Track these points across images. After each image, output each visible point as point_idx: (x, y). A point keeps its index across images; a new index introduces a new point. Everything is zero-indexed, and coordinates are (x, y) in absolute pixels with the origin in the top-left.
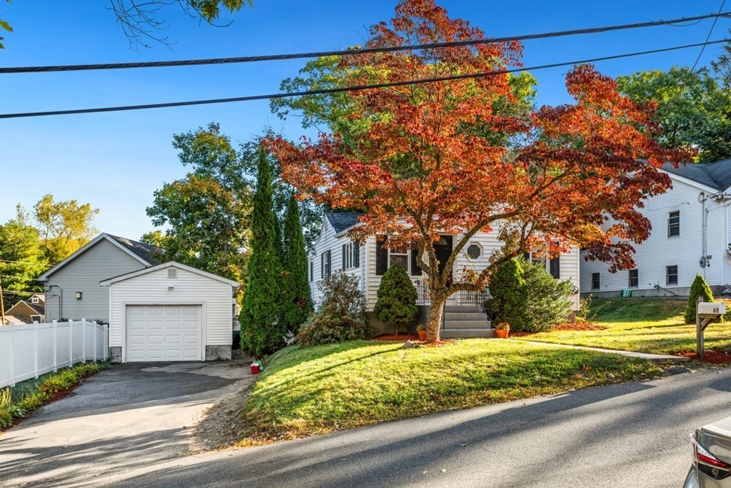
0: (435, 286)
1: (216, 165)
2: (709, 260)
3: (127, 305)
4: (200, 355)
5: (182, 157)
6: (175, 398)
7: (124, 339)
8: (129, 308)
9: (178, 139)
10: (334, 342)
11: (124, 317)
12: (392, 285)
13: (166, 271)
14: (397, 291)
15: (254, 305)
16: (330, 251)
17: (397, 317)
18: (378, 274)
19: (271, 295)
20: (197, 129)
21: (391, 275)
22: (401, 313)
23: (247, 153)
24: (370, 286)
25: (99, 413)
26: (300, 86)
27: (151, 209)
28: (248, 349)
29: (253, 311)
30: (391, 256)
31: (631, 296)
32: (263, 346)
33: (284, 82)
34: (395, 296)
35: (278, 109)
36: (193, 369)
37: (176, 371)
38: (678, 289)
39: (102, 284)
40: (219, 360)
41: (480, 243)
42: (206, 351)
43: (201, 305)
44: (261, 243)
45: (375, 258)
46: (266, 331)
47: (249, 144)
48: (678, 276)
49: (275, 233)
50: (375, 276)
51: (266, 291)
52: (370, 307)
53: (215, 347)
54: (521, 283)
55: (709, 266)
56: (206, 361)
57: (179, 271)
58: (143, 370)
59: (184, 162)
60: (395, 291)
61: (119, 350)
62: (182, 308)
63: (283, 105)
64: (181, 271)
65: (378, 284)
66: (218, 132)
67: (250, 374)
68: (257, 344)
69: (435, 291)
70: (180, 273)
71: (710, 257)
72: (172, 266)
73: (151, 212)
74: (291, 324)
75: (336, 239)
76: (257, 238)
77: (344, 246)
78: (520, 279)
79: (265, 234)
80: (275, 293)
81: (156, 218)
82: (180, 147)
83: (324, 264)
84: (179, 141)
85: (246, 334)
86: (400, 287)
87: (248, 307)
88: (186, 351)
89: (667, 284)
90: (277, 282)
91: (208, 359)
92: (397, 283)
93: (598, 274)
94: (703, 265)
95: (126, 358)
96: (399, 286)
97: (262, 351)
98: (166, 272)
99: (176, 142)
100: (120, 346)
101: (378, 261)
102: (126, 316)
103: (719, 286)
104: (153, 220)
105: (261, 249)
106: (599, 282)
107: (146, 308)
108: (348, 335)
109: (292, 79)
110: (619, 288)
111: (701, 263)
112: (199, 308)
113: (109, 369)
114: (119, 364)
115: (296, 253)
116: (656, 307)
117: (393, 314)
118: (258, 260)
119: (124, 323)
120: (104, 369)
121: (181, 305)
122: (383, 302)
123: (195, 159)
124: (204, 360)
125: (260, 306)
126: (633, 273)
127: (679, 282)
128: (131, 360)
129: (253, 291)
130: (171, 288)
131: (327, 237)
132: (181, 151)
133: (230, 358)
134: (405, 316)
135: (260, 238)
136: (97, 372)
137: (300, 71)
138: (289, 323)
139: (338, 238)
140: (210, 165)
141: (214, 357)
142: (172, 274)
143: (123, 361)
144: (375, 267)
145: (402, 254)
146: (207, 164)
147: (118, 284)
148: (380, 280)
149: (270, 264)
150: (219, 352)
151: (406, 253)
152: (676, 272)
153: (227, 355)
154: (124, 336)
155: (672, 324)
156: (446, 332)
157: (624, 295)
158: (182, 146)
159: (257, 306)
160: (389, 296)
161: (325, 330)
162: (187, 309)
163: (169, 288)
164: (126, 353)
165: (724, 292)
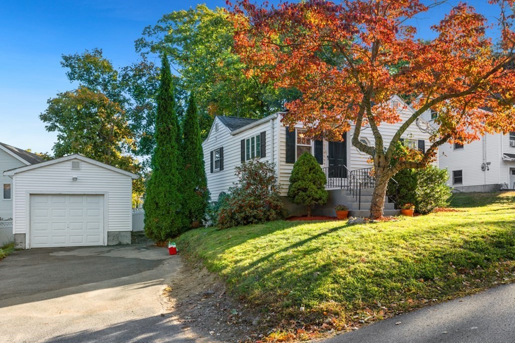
0: (381, 164)
1: (99, 84)
2: (489, 166)
3: (31, 194)
4: (102, 240)
5: (69, 75)
6: (114, 281)
7: (28, 226)
8: (33, 197)
9: (66, 59)
10: (257, 223)
11: (28, 206)
12: (306, 170)
14: (312, 176)
15: (160, 193)
16: (223, 148)
17: (312, 199)
18: (287, 162)
19: (174, 184)
20: (84, 51)
21: (304, 162)
22: (317, 196)
23: (126, 75)
24: (281, 173)
25: (33, 301)
26: (159, 32)
27: (45, 114)
28: (152, 233)
29: (159, 198)
30: (297, 146)
32: (168, 231)
33: (146, 28)
34: (310, 181)
35: (140, 49)
36: (103, 252)
37: (87, 254)
38: (463, 188)
39: (5, 173)
40: (120, 245)
41: (368, 138)
42: (108, 236)
43: (103, 195)
44: (165, 138)
45: (284, 148)
46: (171, 217)
47: (127, 68)
48: (463, 178)
49: (177, 129)
50: (284, 164)
51: (170, 181)
52: (283, 193)
53: (117, 233)
54: (413, 171)
55: (488, 170)
56: (108, 246)
57: (83, 163)
58: (51, 254)
59: (71, 79)
60: (310, 176)
61: (22, 236)
62: (84, 198)
63: (145, 47)
64: (84, 163)
65: (290, 172)
66: (101, 56)
67: (167, 255)
68: (161, 229)
69: (382, 169)
70: (83, 165)
71: (489, 164)
72: (76, 159)
73: (44, 118)
74: (193, 211)
75: (232, 137)
76: (162, 133)
77: (243, 141)
79: (169, 130)
80: (178, 182)
81: (49, 124)
82: (67, 66)
83: (214, 160)
84: (67, 61)
85: (151, 219)
86: (314, 173)
87: (153, 195)
88: (89, 237)
89: (453, 184)
90: (179, 173)
91: (109, 244)
92: (310, 170)
94: (484, 169)
95: (30, 245)
96: (312, 171)
97: (167, 234)
98: (69, 164)
99: (64, 61)
100: (24, 232)
101: (287, 151)
102: (30, 204)
103: (498, 184)
104: (46, 127)
105: (165, 143)
107: (50, 197)
108: (269, 216)
109: (153, 27)
111: (483, 168)
112: (101, 198)
113: (14, 254)
114: (22, 249)
117: (309, 197)
118: (163, 153)
119: (28, 212)
120: (9, 255)
121: (85, 195)
122: (299, 186)
123: (80, 77)
124: (106, 244)
125: (165, 194)
127: (463, 183)
128: (35, 245)
129: (157, 180)
130: (75, 179)
131: (218, 137)
132: (69, 70)
133: (130, 243)
134: (320, 199)
135: (164, 133)
136: (4, 257)
137: (158, 22)
138: (191, 210)
139: (234, 135)
140: (93, 84)
141: (116, 241)
142: (76, 167)
143: (27, 247)
144: (285, 156)
145: (306, 145)
146: (90, 82)
147: (20, 174)
148: (292, 168)
149: (174, 156)
150: (120, 238)
151: (310, 144)
152: (461, 175)
153: (128, 240)
154: (28, 223)
156: (362, 212)
158: (70, 66)
159: (163, 194)
160: (305, 181)
161: (248, 211)
162: (90, 199)
163: (74, 179)
164: (30, 240)
165: (501, 189)
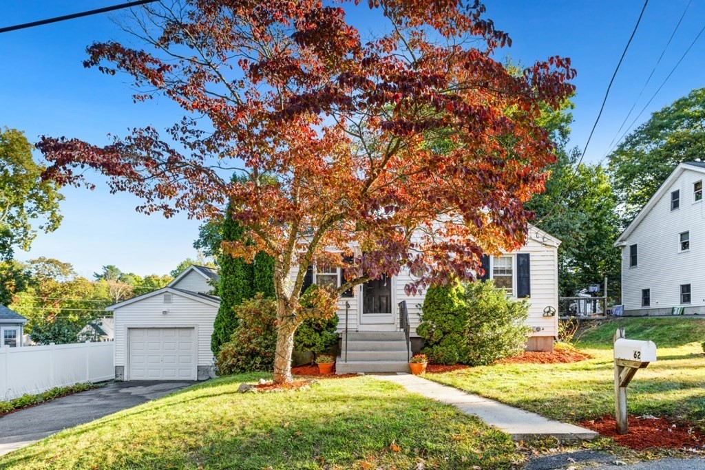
3: (129, 328)
4: (193, 375)
7: (127, 359)
8: (131, 330)
11: (126, 339)
13: (162, 296)
30: (317, 275)
31: (682, 314)
42: (198, 371)
43: (194, 328)
53: (206, 367)
54: (456, 305)
56: (198, 380)
57: (174, 296)
61: (122, 369)
62: (177, 331)
70: (174, 298)
72: (167, 292)
78: (456, 299)
88: (181, 370)
91: (200, 379)
93: (648, 290)
95: (128, 377)
100: (123, 365)
102: (128, 338)
106: (649, 298)
107: (146, 331)
110: (670, 305)
112: (192, 330)
114: (122, 381)
115: (264, 276)
116: (688, 329)
119: (127, 345)
121: (176, 328)
124: (196, 379)
126: (685, 289)
127: (691, 301)
128: (133, 378)
130: (165, 313)
141: (205, 377)
142: (167, 299)
143: (125, 379)
145: (330, 274)
147: (121, 309)
150: (209, 372)
151: (336, 272)
154: (127, 356)
155: (684, 354)
156: (347, 365)
157: (675, 313)
162: (182, 332)
163: (163, 312)
164: (128, 372)
